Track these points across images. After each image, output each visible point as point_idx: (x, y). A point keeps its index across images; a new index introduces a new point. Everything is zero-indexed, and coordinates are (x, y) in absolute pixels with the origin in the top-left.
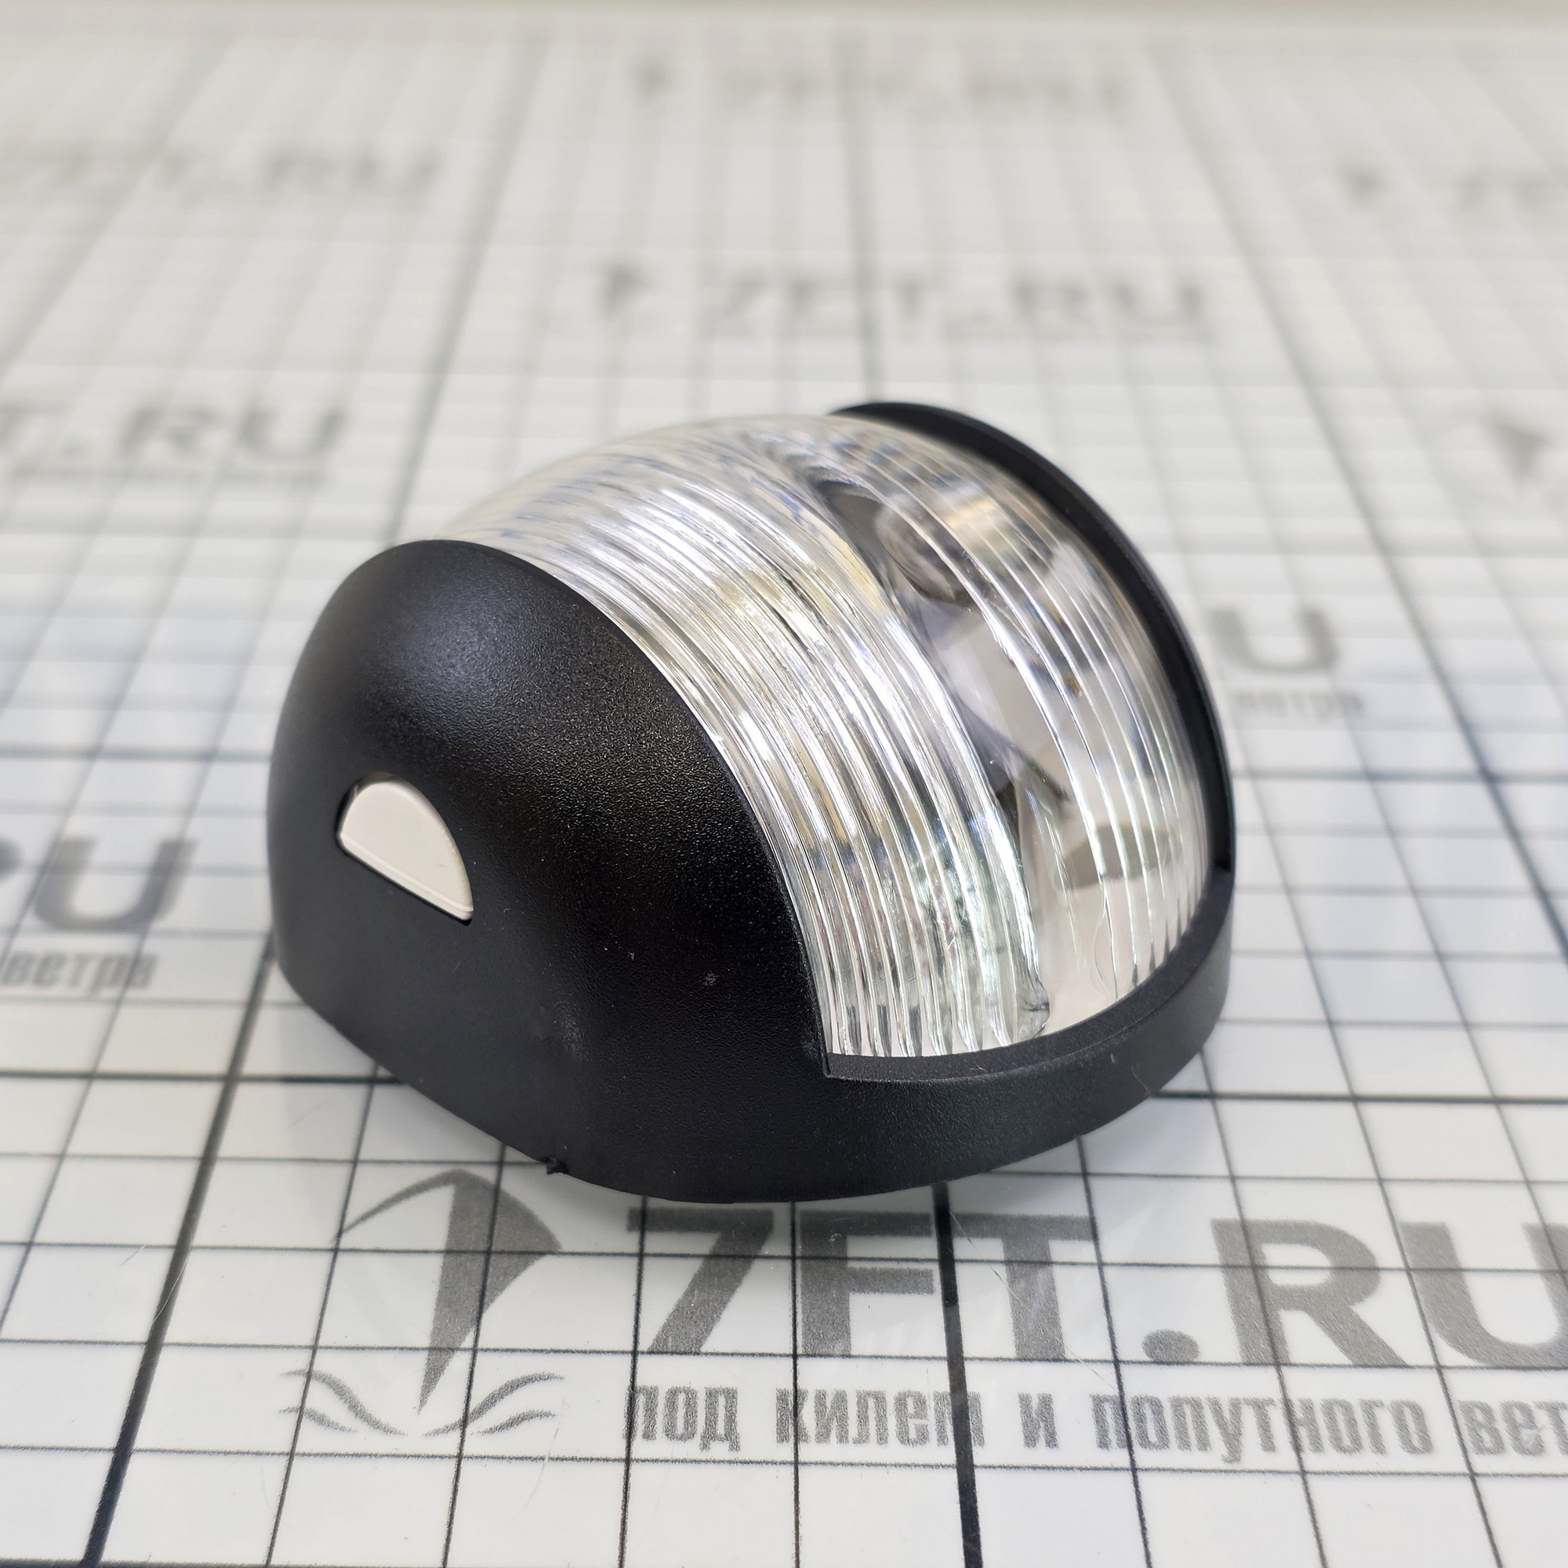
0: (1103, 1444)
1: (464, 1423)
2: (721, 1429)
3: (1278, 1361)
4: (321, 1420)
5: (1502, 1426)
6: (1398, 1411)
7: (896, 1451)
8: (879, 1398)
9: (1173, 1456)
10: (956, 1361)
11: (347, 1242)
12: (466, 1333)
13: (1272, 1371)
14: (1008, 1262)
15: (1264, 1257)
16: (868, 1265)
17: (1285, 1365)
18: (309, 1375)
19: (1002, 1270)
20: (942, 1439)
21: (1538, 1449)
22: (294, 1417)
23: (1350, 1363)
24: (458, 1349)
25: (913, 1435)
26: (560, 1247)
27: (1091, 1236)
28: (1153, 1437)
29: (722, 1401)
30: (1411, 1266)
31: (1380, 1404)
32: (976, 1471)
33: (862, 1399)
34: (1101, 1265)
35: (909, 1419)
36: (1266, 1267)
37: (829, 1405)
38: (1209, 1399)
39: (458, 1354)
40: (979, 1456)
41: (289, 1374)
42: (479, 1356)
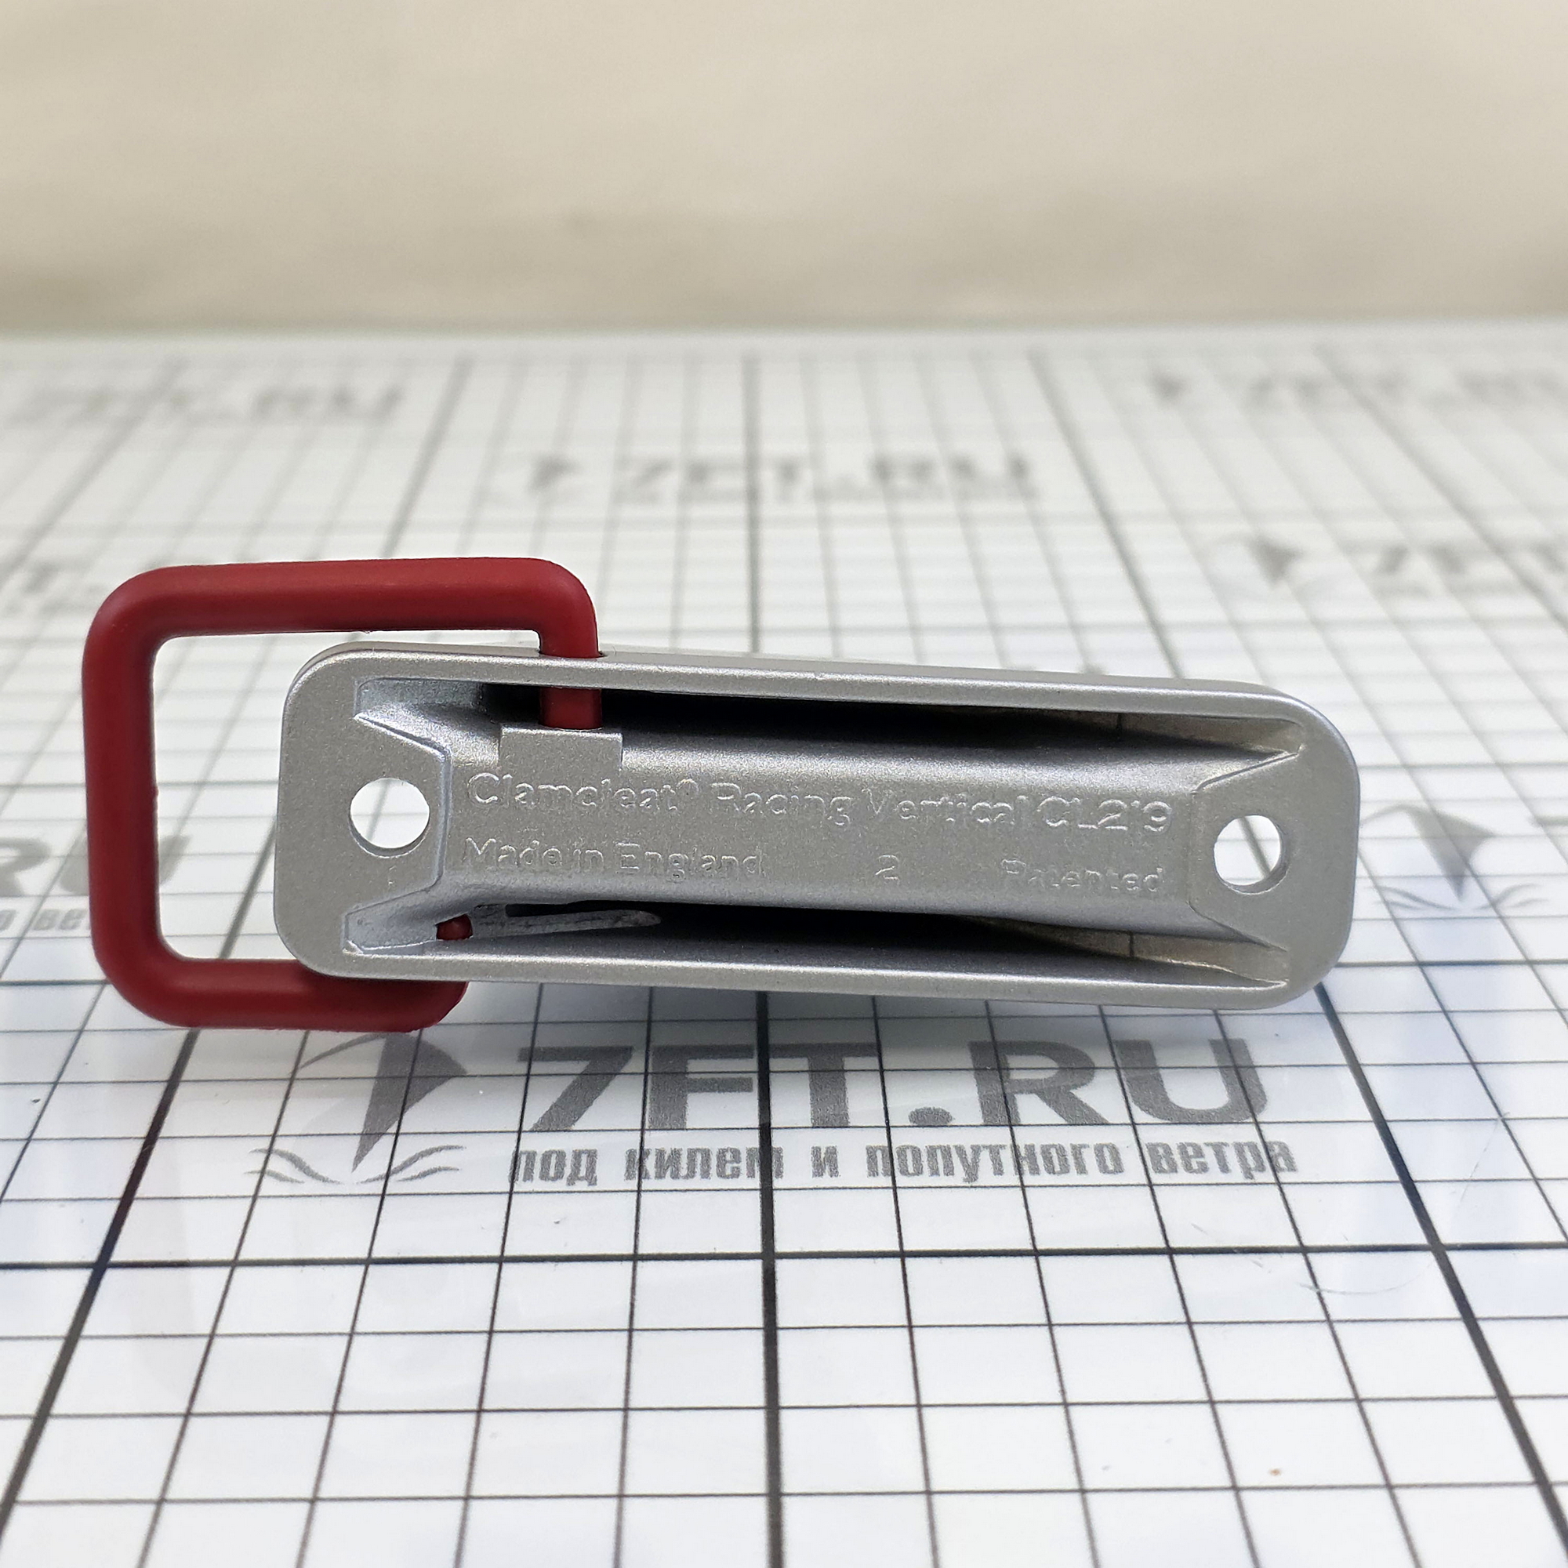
0: (873, 1172)
1: (388, 1176)
2: (583, 1172)
3: (1011, 1123)
4: (278, 1177)
5: (1177, 1156)
6: (1099, 1150)
7: (715, 1182)
8: (706, 1154)
9: (926, 1179)
10: (765, 1130)
11: (299, 1075)
12: (390, 1126)
13: (1008, 1129)
14: (811, 1071)
15: (1007, 1063)
16: (703, 1076)
17: (1015, 1125)
18: (269, 1151)
19: (806, 1076)
20: (751, 1175)
21: (1204, 1168)
22: (257, 1177)
23: (1066, 1123)
24: (384, 1134)
25: (728, 1172)
26: (465, 1073)
27: (877, 1053)
28: (911, 1170)
29: (584, 1158)
30: (1120, 1065)
31: (1084, 1146)
32: (774, 1192)
33: (692, 1153)
34: (882, 1071)
35: (728, 1164)
36: (1008, 1069)
37: (666, 1158)
38: (956, 1147)
39: (384, 1137)
40: (777, 1183)
41: (255, 1151)
42: (399, 1138)
